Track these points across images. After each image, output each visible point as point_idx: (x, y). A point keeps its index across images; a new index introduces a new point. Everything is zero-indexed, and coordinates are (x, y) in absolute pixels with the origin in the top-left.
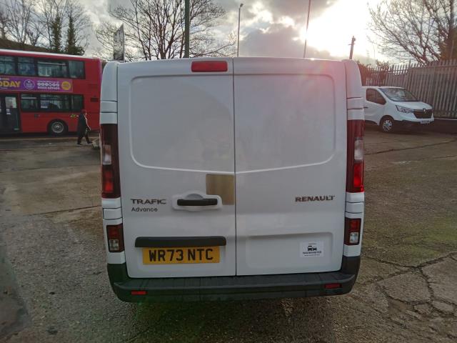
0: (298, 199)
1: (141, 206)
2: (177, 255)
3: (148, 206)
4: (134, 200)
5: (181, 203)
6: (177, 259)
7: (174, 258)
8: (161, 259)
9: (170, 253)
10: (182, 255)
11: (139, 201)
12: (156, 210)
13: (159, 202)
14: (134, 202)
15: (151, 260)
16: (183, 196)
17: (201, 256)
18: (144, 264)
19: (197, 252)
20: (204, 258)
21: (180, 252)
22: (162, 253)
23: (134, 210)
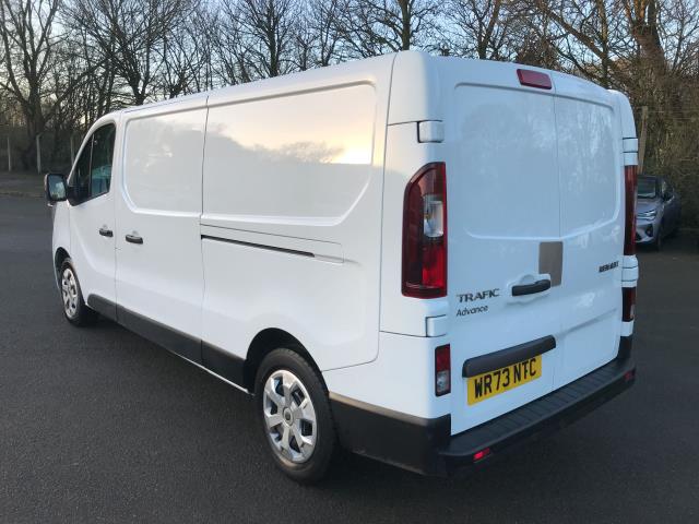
1: (470, 305)
2: (503, 379)
3: (478, 303)
4: (462, 297)
5: (516, 291)
6: (505, 385)
7: (501, 383)
8: (488, 390)
9: (497, 376)
10: (508, 377)
11: (468, 297)
12: (486, 308)
13: (492, 294)
14: (461, 300)
15: (477, 396)
16: (517, 281)
17: (526, 371)
18: (469, 404)
19: (523, 367)
20: (528, 374)
21: (506, 373)
22: (488, 381)
23: (460, 313)
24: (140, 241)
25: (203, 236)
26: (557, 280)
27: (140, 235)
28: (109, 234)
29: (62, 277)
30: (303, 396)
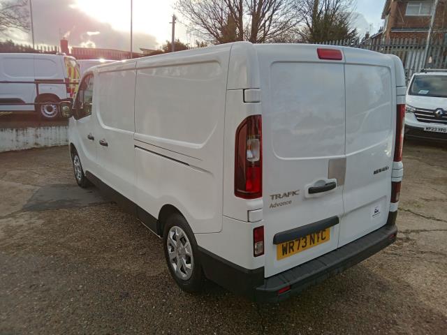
0: (375, 173)
1: (279, 201)
2: (302, 243)
3: (285, 199)
4: (273, 196)
5: (311, 191)
6: (303, 247)
7: (301, 246)
8: (291, 250)
9: (298, 242)
10: (305, 242)
11: (278, 196)
12: (290, 202)
13: (294, 193)
14: (273, 199)
15: (283, 254)
16: (312, 185)
17: (318, 238)
18: (278, 259)
19: (316, 236)
20: (320, 239)
21: (304, 240)
22: (291, 245)
23: (272, 206)
24: (106, 145)
25: (136, 146)
26: (342, 182)
27: (107, 141)
28: (92, 138)
29: (73, 160)
30: (185, 241)
